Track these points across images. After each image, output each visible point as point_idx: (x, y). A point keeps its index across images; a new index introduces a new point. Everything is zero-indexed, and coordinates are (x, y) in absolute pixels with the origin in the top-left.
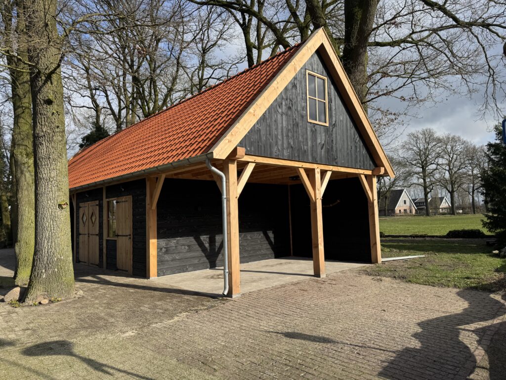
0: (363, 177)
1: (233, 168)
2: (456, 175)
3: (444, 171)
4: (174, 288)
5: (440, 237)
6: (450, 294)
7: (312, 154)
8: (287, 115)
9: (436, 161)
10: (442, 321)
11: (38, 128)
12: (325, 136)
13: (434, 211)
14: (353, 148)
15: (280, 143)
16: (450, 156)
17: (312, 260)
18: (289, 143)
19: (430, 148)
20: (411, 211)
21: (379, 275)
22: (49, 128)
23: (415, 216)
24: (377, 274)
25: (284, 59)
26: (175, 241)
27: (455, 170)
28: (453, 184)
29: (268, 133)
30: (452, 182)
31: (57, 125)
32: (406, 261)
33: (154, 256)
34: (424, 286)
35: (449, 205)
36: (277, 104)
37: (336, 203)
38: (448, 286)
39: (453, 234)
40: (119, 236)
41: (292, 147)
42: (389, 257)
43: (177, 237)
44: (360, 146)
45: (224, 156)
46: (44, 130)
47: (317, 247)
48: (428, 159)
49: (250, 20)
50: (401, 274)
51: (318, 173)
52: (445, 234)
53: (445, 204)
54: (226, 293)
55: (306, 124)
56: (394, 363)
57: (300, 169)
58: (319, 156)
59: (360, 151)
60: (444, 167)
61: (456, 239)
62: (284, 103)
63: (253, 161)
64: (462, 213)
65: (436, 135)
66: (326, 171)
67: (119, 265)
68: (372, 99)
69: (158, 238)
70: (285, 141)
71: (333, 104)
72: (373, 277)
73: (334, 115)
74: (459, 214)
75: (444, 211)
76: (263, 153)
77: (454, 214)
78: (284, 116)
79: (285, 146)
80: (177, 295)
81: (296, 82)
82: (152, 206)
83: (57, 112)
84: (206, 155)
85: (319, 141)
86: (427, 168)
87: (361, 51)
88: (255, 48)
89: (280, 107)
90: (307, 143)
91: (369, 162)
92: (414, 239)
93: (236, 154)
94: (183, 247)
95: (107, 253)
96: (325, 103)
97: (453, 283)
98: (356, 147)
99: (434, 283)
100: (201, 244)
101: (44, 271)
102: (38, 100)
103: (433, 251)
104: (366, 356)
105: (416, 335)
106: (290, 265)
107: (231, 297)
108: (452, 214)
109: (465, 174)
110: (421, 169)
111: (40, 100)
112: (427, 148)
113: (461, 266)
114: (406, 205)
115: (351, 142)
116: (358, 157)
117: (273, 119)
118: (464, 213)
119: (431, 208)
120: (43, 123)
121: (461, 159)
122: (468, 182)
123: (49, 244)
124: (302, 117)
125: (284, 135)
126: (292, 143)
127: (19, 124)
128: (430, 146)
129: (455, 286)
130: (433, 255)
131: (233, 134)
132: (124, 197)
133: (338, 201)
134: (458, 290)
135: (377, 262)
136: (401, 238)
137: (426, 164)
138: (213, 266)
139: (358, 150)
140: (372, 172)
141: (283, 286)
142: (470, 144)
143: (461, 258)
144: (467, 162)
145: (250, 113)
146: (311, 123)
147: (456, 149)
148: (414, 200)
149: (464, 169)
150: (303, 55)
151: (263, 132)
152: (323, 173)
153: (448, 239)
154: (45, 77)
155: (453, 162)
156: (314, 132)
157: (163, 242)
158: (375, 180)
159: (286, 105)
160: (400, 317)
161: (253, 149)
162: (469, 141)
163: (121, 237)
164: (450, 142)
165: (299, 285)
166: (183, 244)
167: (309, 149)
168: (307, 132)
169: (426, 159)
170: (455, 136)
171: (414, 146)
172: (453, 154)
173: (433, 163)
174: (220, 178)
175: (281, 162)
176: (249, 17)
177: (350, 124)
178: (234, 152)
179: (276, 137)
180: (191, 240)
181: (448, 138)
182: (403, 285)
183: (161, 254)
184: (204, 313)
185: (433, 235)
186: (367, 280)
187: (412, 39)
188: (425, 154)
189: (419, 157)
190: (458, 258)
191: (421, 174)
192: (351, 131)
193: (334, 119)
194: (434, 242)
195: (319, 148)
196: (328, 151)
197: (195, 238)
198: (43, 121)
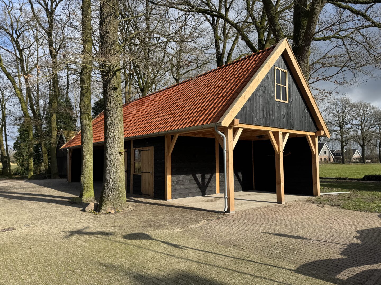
0: (309, 137)
1: (230, 132)
2: (367, 133)
3: (357, 130)
4: (188, 206)
5: (358, 179)
6: (372, 216)
7: (278, 122)
8: (263, 96)
9: (351, 121)
10: (371, 231)
11: (108, 105)
12: (286, 109)
13: (348, 160)
14: (303, 117)
15: (258, 115)
16: (362, 118)
17: (276, 194)
18: (264, 115)
19: (346, 112)
20: (330, 160)
21: (321, 204)
22: (114, 105)
23: (333, 163)
24: (320, 202)
25: (259, 59)
26: (182, 177)
27: (366, 129)
28: (364, 140)
29: (251, 109)
30: (363, 138)
31: (119, 103)
32: (337, 195)
33: (170, 186)
34: (354, 211)
35: (360, 156)
36: (257, 90)
37: (288, 155)
38: (371, 212)
39: (367, 178)
40: (143, 172)
41: (265, 118)
42: (325, 192)
43: (183, 175)
44: (308, 116)
45: (227, 125)
46: (112, 106)
47: (280, 183)
48: (344, 120)
49: (218, 21)
50: (337, 203)
51: (281, 134)
52: (362, 178)
53: (357, 155)
54: (226, 210)
55: (274, 103)
56: (347, 249)
57: (269, 132)
58: (282, 124)
59: (308, 120)
60: (357, 126)
61: (370, 182)
62: (261, 89)
63: (242, 127)
64: (371, 162)
65: (351, 102)
66: (286, 133)
67: (143, 191)
68: (314, 82)
69: (172, 175)
70: (261, 114)
71: (291, 88)
72: (317, 205)
73: (291, 95)
74: (368, 162)
75: (356, 160)
76: (248, 122)
77: (364, 163)
78: (261, 97)
79: (261, 117)
80: (192, 210)
81: (268, 75)
82: (169, 154)
83: (119, 95)
84: (216, 124)
85: (282, 113)
86: (344, 127)
87: (306, 48)
88: (221, 40)
89: (258, 92)
90: (275, 114)
91: (313, 127)
92: (338, 180)
93: (234, 123)
94: (186, 181)
95: (133, 184)
96: (286, 87)
97: (374, 210)
98: (305, 117)
99: (361, 209)
100: (196, 180)
101: (110, 193)
102: (108, 88)
103: (355, 189)
104: (329, 246)
105: (356, 237)
106: (256, 196)
107: (230, 213)
108: (362, 163)
109: (374, 132)
110: (339, 128)
111: (109, 88)
112: (344, 111)
113: (377, 200)
114: (326, 155)
115: (302, 114)
116: (307, 123)
117: (255, 99)
118: (372, 162)
119: (346, 157)
120: (111, 102)
121: (370, 120)
122: (376, 138)
123: (114, 176)
124: (272, 97)
125: (261, 110)
126: (265, 115)
127: (84, 100)
128: (346, 111)
129: (376, 212)
130: (356, 192)
131: (233, 110)
132: (148, 147)
133: (290, 153)
134: (378, 214)
135: (317, 195)
136: (328, 180)
137: (343, 124)
138: (203, 194)
139: (307, 119)
140: (315, 134)
141: (259, 208)
142: (378, 109)
143: (376, 194)
144: (376, 123)
145: (242, 97)
146: (277, 101)
147: (367, 113)
148: (332, 151)
149: (373, 129)
150: (274, 57)
151: (248, 109)
152: (284, 134)
153: (363, 181)
154: (113, 73)
155: (364, 123)
156: (279, 108)
157: (175, 178)
158: (317, 139)
159: (262, 90)
160: (343, 228)
161: (242, 120)
162: (377, 107)
163: (145, 173)
164: (363, 107)
165: (269, 208)
166: (187, 179)
167: (276, 119)
168: (274, 108)
169: (343, 120)
170: (366, 103)
171: (334, 110)
172: (365, 117)
173: (349, 124)
174: (223, 137)
175: (258, 128)
176: (217, 19)
177: (301, 101)
178: (233, 122)
179: (256, 111)
180: (190, 177)
181: (361, 104)
182: (339, 210)
183: (173, 185)
184: (217, 221)
185: (352, 178)
186: (314, 206)
187: (339, 35)
188: (342, 116)
189: (337, 119)
190: (374, 195)
191: (339, 132)
192: (302, 105)
193: (292, 98)
194: (354, 183)
195: (283, 117)
196: (287, 120)
197: (193, 176)
198: (111, 101)
